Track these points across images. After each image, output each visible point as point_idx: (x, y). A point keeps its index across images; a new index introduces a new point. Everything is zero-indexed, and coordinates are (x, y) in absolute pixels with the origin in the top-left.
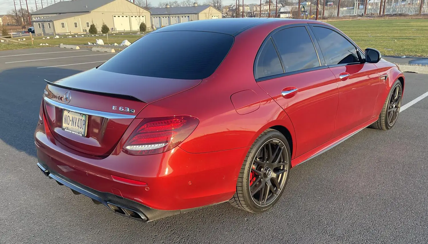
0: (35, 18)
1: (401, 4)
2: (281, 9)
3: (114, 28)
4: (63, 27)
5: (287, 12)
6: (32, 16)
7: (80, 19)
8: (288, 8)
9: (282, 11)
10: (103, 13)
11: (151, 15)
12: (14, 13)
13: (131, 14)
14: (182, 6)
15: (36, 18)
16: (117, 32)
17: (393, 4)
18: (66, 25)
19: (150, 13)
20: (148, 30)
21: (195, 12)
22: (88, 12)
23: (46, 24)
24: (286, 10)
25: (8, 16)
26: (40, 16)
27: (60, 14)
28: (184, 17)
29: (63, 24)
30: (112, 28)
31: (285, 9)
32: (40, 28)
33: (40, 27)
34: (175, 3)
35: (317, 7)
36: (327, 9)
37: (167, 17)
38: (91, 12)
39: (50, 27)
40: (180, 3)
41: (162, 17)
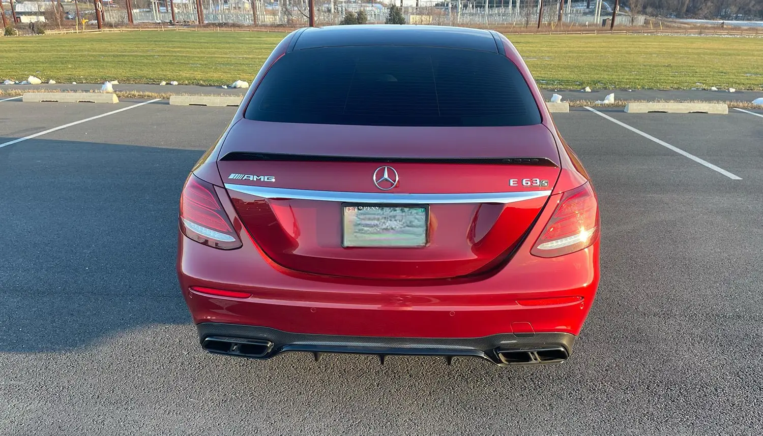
1: (222, 7)
2: (17, 6)
5: (31, 12)
8: (30, 5)
9: (19, 11)
17: (212, 7)
24: (28, 8)
31: (25, 6)
35: (96, 7)
36: (109, 10)
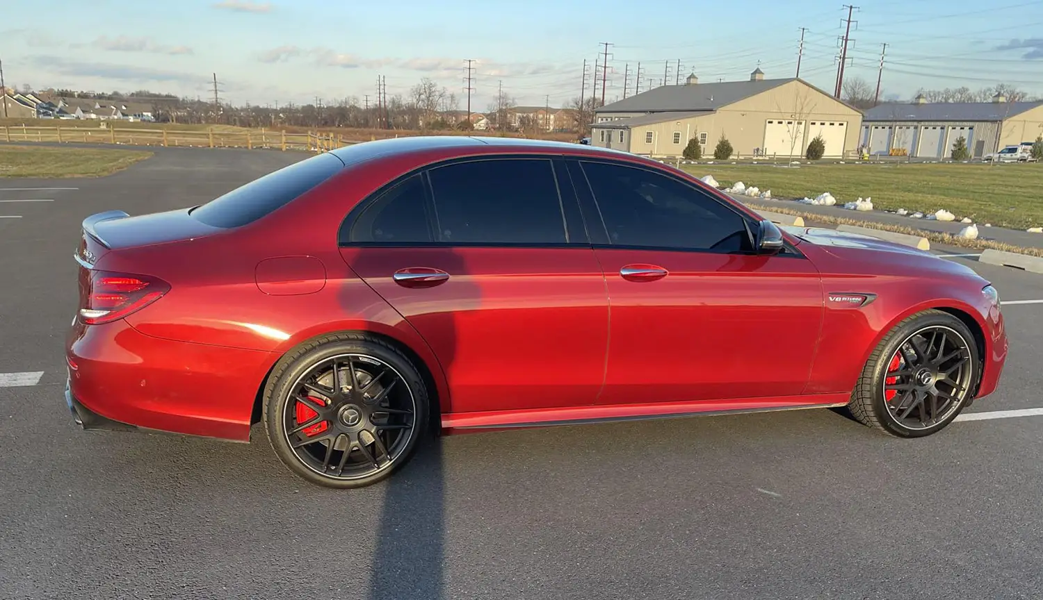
0: (602, 120)
3: (761, 149)
4: (649, 140)
6: (598, 115)
7: (689, 125)
10: (743, 113)
11: (864, 121)
12: (576, 106)
13: (810, 119)
14: (978, 100)
15: (604, 119)
16: (767, 158)
18: (655, 138)
19: (861, 117)
20: (848, 158)
21: (991, 117)
22: (712, 110)
23: (616, 134)
25: (566, 111)
26: (613, 115)
27: (653, 112)
28: (931, 128)
29: (649, 135)
30: (758, 150)
32: (603, 140)
33: (603, 138)
34: (959, 92)
37: (887, 128)
38: (718, 111)
39: (622, 141)
40: (976, 94)
41: (873, 127)
